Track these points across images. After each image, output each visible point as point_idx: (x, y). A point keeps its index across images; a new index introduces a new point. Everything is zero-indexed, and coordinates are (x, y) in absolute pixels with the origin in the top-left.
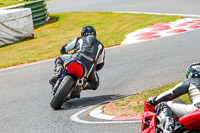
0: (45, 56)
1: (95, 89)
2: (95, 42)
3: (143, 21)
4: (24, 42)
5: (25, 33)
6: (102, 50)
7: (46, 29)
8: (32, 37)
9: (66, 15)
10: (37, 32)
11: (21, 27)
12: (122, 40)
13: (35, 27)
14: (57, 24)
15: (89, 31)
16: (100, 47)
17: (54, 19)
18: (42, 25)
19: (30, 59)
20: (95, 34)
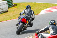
0: (12, 18)
1: (31, 27)
2: (31, 11)
3: (47, 6)
4: (5, 13)
5: (5, 10)
6: (33, 13)
7: (12, 9)
8: (7, 12)
9: (20, 4)
10: (9, 10)
11: (4, 8)
12: (39, 13)
13: (9, 8)
14: (16, 7)
15: (28, 7)
16: (33, 12)
17: (15, 5)
18: (11, 7)
19: (7, 19)
20: (31, 8)
